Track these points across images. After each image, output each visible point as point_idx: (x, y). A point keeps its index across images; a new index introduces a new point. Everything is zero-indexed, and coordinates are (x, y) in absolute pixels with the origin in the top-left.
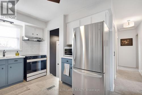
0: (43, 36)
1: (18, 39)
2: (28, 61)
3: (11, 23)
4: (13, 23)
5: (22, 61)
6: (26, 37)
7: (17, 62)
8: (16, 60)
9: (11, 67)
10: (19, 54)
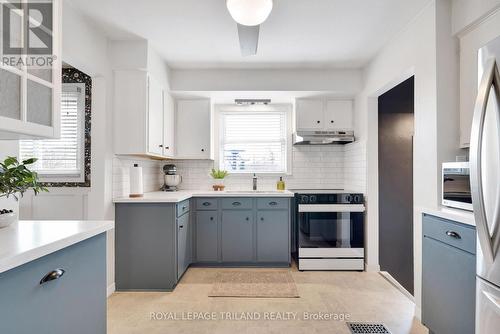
0: (353, 124)
1: (282, 141)
2: (303, 208)
3: (266, 102)
4: (269, 101)
5: (287, 206)
6: (299, 133)
7: (275, 207)
8: (273, 201)
9: (262, 219)
10: (283, 185)
